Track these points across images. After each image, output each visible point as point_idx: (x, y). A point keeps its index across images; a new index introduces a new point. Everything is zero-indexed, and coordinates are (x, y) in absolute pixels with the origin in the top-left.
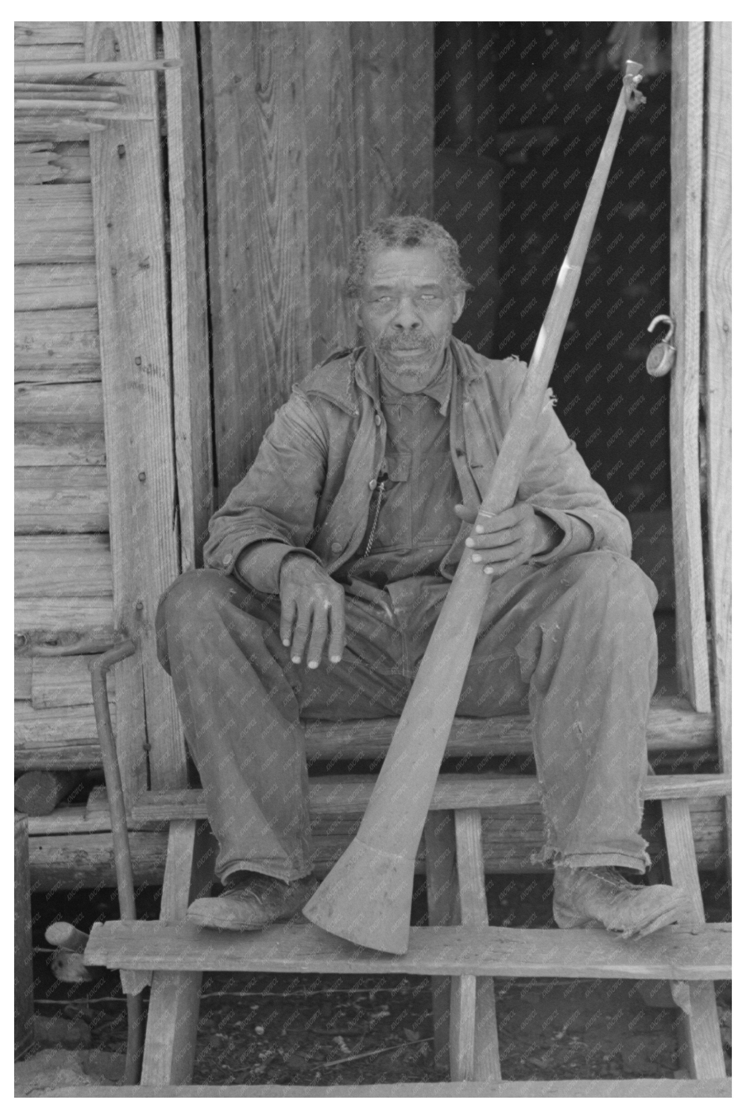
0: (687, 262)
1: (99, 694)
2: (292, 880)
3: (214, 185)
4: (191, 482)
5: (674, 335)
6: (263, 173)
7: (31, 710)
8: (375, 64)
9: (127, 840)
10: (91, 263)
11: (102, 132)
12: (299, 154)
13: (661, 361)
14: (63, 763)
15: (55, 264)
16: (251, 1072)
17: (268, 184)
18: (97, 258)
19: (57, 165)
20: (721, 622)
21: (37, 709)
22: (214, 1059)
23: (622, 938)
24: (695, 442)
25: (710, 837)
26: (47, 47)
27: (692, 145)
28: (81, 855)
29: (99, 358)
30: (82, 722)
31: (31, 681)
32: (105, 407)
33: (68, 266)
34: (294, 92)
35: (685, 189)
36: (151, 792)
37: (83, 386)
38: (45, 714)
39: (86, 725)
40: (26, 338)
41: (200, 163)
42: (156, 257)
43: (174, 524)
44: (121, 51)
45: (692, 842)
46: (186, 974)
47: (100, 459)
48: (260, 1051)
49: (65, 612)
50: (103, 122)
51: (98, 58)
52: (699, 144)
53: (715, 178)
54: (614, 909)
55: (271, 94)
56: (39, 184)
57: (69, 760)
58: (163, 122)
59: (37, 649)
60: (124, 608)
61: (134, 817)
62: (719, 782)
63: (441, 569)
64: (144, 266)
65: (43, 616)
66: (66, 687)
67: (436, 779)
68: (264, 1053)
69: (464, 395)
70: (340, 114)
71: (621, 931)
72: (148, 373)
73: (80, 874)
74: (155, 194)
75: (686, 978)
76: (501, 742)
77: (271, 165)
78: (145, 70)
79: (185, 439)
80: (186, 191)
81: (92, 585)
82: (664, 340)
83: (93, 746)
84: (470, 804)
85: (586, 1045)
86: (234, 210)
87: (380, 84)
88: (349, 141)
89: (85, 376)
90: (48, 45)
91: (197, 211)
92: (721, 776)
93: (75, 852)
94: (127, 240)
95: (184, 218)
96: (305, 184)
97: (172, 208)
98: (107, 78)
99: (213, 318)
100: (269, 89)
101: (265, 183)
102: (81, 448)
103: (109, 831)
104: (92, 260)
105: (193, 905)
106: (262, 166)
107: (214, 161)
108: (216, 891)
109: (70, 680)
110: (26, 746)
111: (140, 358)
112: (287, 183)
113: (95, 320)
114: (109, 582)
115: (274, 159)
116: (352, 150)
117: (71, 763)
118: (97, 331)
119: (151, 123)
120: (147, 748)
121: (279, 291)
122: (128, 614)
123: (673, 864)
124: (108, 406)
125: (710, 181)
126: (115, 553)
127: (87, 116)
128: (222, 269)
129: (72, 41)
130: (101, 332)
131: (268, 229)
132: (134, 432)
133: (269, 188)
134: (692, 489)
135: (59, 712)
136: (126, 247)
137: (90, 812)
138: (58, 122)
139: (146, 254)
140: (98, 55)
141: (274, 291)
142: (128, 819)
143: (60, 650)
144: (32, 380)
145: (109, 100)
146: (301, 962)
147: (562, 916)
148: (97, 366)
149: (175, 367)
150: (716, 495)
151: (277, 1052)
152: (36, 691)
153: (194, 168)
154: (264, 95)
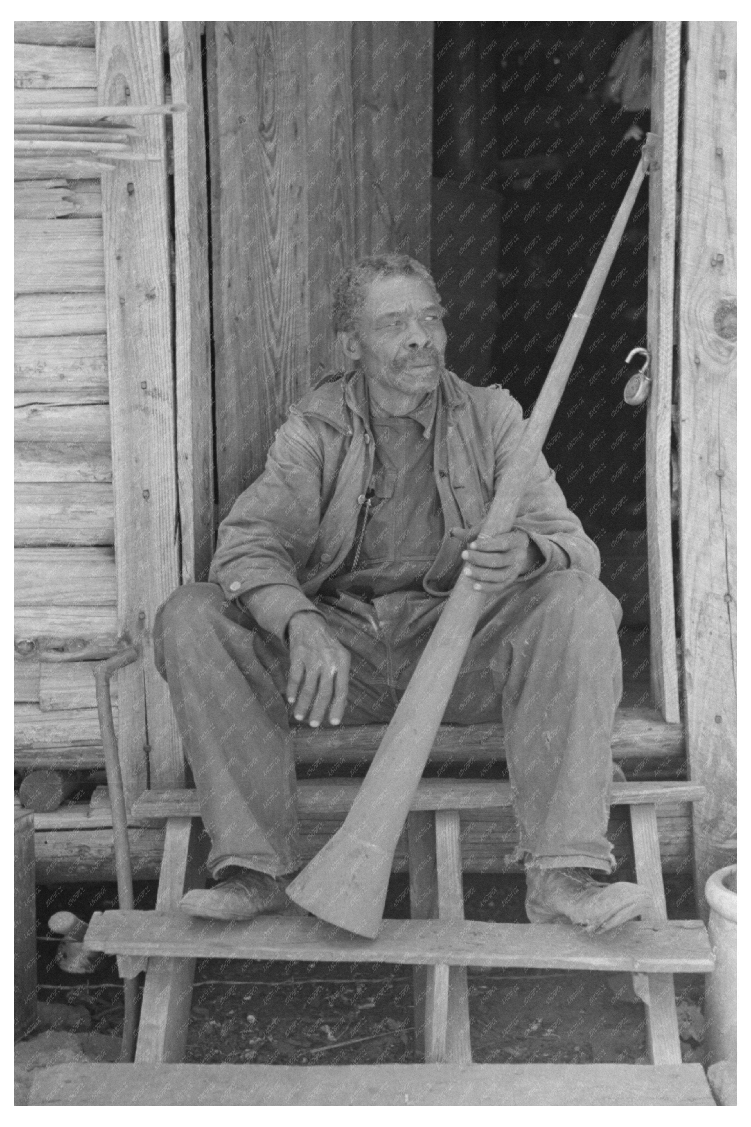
0: (661, 299)
1: (103, 697)
2: (278, 875)
3: (218, 220)
4: (192, 500)
5: (649, 366)
6: (265, 208)
7: (39, 712)
8: (376, 103)
9: (127, 836)
10: (101, 292)
11: (113, 172)
12: (301, 189)
13: (637, 390)
14: (68, 762)
15: (67, 293)
16: (241, 1057)
17: (270, 218)
18: (106, 289)
19: (70, 201)
20: (690, 637)
21: (44, 711)
22: (207, 1045)
23: (586, 932)
24: (667, 467)
25: (678, 841)
26: (62, 91)
27: (666, 189)
28: (83, 849)
29: (107, 382)
30: (84, 724)
31: (39, 685)
32: (112, 428)
33: (80, 295)
34: (296, 131)
35: (660, 230)
36: (151, 791)
37: (91, 407)
38: (52, 716)
39: (91, 727)
40: (39, 362)
41: (205, 199)
42: (162, 288)
43: (175, 538)
44: (132, 95)
45: (658, 845)
46: (179, 960)
47: (107, 476)
48: (251, 1038)
49: (72, 620)
50: (113, 162)
51: (110, 103)
52: (674, 188)
53: (688, 220)
54: (580, 904)
55: (274, 134)
56: (53, 218)
57: (73, 760)
58: (170, 161)
59: (45, 655)
60: (127, 617)
61: (133, 813)
62: (684, 789)
63: (424, 584)
64: (151, 297)
65: (53, 624)
66: (73, 691)
67: (417, 783)
68: (255, 1040)
69: (448, 420)
70: (340, 152)
71: (585, 925)
72: (153, 396)
73: (83, 868)
74: (162, 229)
75: (645, 970)
76: (482, 748)
77: (273, 200)
78: (153, 114)
79: (187, 458)
80: (190, 226)
81: (98, 595)
82: (640, 371)
83: (96, 747)
84: (450, 806)
85: (559, 1037)
86: (237, 242)
87: (379, 121)
88: (350, 177)
89: (94, 399)
90: (64, 88)
91: (201, 244)
92: (688, 783)
93: (79, 847)
94: (134, 272)
95: (188, 252)
96: (306, 218)
97: (177, 242)
98: (117, 121)
99: (215, 344)
100: (272, 129)
101: (267, 217)
102: (90, 466)
103: (110, 828)
104: (101, 290)
105: (186, 896)
106: (264, 201)
107: (218, 196)
108: (209, 884)
109: (75, 684)
110: (34, 746)
111: (145, 382)
112: (289, 218)
113: (104, 346)
114: (113, 592)
115: (276, 194)
116: (352, 185)
117: (75, 763)
118: (106, 356)
119: (158, 164)
120: (147, 750)
121: (280, 320)
122: (131, 623)
123: (639, 864)
124: (115, 427)
125: (684, 223)
126: (120, 565)
127: (99, 156)
128: (225, 299)
129: (86, 85)
130: (109, 357)
131: (270, 261)
132: (139, 452)
133: (271, 223)
134: (663, 512)
135: (66, 715)
136: (134, 278)
137: (93, 809)
138: (71, 162)
139: (153, 285)
140: (110, 100)
141: (274, 320)
142: (128, 816)
143: (67, 656)
144: (44, 401)
145: (119, 142)
146: (286, 950)
147: (534, 912)
148: (105, 390)
149: (178, 392)
150: (687, 518)
151: (266, 1038)
152: (43, 694)
153: (199, 205)
154: (267, 135)
